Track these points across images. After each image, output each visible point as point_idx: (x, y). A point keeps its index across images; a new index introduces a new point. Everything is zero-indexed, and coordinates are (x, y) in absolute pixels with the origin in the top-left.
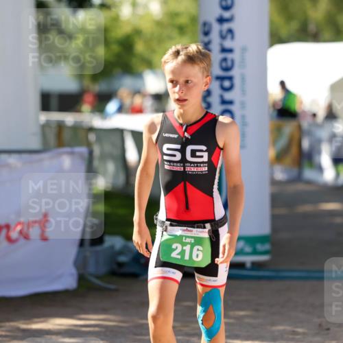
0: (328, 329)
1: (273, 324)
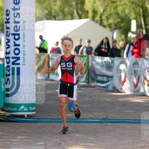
0: (60, 144)
1: (37, 142)
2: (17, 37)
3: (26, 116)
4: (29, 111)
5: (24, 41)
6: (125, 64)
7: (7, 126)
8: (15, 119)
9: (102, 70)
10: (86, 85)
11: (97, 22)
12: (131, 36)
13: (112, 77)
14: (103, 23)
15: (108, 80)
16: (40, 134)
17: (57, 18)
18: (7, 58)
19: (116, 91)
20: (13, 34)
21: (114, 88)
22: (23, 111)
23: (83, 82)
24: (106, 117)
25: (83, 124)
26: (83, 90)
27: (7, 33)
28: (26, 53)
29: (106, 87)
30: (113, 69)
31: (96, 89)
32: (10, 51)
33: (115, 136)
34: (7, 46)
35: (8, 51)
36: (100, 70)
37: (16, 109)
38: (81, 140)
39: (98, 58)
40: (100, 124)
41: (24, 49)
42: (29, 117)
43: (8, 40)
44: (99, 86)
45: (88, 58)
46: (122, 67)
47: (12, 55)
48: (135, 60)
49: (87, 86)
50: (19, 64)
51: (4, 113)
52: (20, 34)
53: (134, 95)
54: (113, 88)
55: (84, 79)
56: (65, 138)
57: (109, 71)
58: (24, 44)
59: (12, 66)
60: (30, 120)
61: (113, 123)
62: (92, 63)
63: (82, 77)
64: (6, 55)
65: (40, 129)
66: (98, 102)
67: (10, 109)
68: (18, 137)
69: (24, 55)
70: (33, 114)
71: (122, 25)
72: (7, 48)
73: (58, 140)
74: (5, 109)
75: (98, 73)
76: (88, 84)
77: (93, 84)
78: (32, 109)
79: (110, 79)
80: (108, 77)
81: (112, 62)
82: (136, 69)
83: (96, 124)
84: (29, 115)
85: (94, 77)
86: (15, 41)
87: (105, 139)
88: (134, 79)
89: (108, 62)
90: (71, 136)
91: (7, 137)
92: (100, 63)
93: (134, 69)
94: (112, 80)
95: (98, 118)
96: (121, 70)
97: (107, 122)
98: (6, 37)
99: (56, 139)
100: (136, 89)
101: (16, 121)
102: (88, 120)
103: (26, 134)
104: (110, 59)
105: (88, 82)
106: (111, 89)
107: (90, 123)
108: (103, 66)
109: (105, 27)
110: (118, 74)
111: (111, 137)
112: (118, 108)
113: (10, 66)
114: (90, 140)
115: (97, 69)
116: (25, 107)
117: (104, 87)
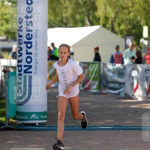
2: (29, 45)
3: (37, 124)
4: (40, 119)
5: (36, 49)
6: (136, 70)
7: (19, 135)
8: (26, 128)
9: (114, 77)
10: (98, 92)
11: (108, 29)
12: (142, 42)
13: (124, 84)
14: (114, 29)
15: (120, 87)
16: (52, 143)
17: (68, 25)
18: (19, 66)
19: (128, 97)
20: (25, 43)
21: (126, 94)
22: (34, 119)
23: (95, 89)
24: (119, 124)
25: (95, 131)
26: (95, 97)
27: (19, 41)
28: (38, 61)
29: (118, 94)
30: (125, 75)
31: (108, 96)
32: (22, 59)
33: (127, 144)
34: (20, 54)
35: (20, 60)
36: (112, 77)
37: (27, 117)
38: (93, 148)
39: (110, 65)
40: (111, 131)
41: (36, 58)
42: (40, 125)
43: (20, 48)
44: (111, 93)
45: (100, 65)
46: (134, 73)
47: (24, 63)
48: (147, 67)
49: (99, 94)
50: (31, 72)
51: (16, 122)
52: (33, 43)
53: (147, 101)
54: (124, 95)
55: (95, 87)
56: (77, 146)
57: (121, 78)
58: (36, 52)
59: (23, 74)
60: (41, 128)
61: (125, 131)
62: (104, 70)
63: (94, 84)
64: (19, 63)
65: (51, 137)
66: (110, 109)
67: (21, 117)
68: (30, 145)
69: (36, 63)
70: (45, 122)
71: (134, 31)
72: (19, 56)
73: (70, 148)
74: (16, 117)
75: (109, 80)
76: (99, 91)
77: (104, 91)
78: (43, 118)
79: (122, 85)
80: (120, 84)
81: (124, 69)
82: (148, 75)
83: (107, 131)
84: (41, 123)
85: (105, 84)
86: (27, 49)
87: (117, 146)
88: (146, 86)
89: (120, 69)
90: (83, 144)
91: (18, 146)
92: (112, 70)
93: (146, 76)
94: (124, 87)
95: (110, 125)
96: (133, 77)
97: (119, 129)
98: (19, 45)
99: (68, 147)
100: (148, 96)
101: (27, 129)
102: (100, 128)
103: (38, 142)
104: (121, 65)
105: (100, 90)
106: (123, 96)
107: (102, 131)
108: (114, 72)
109: (116, 33)
110: (130, 80)
111: (123, 144)
112: (130, 115)
113: (22, 75)
114: (101, 148)
115: (109, 76)
116: (36, 116)
117: (116, 94)
